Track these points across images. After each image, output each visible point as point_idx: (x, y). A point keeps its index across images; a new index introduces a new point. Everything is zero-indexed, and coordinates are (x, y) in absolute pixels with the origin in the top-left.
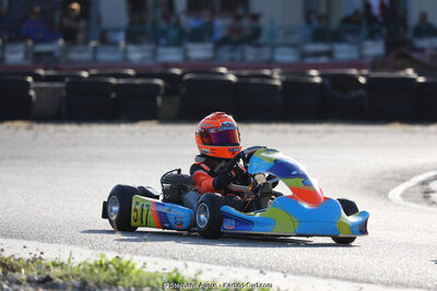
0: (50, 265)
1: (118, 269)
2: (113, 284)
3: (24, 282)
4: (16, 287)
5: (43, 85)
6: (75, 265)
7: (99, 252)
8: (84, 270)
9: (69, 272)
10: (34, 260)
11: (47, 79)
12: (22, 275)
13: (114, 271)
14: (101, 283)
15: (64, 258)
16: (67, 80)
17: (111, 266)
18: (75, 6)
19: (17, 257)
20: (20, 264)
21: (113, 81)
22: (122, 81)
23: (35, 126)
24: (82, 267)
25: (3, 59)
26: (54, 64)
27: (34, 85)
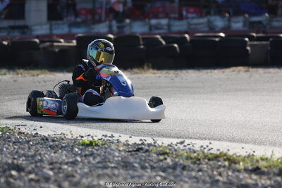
0: (259, 159)
3: (242, 171)
4: (237, 173)
5: (255, 43)
6: (275, 159)
8: (281, 163)
9: (271, 163)
10: (249, 156)
11: (258, 39)
12: (241, 165)
15: (268, 155)
16: (271, 39)
19: (238, 154)
20: (240, 158)
23: (251, 70)
24: (279, 161)
25: (229, 27)
26: (262, 29)
27: (249, 43)
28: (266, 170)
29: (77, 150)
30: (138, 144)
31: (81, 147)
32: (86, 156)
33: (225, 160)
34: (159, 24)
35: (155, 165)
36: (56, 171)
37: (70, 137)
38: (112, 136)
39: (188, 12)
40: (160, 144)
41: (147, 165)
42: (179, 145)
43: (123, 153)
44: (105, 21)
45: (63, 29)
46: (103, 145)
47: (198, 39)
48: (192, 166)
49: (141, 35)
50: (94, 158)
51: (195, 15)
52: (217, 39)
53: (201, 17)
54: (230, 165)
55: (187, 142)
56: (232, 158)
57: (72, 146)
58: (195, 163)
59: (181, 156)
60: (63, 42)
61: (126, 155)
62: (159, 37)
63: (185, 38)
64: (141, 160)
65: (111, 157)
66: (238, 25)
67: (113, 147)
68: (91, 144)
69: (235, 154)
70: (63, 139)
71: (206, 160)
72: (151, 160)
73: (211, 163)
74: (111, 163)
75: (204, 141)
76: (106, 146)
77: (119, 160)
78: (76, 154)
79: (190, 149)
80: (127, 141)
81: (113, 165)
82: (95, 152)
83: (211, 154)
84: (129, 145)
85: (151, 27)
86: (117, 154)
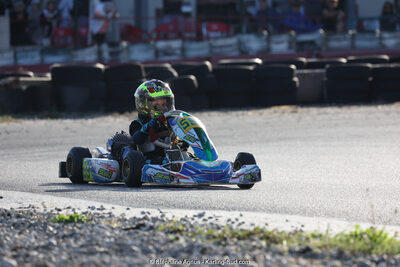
0: (310, 236)
1: (371, 238)
2: (367, 252)
3: (286, 253)
4: (278, 257)
5: (306, 71)
6: (332, 237)
7: (355, 223)
8: (341, 240)
9: (327, 242)
10: (296, 232)
11: (310, 66)
12: (284, 246)
13: (368, 241)
14: (356, 252)
15: (323, 230)
16: (328, 66)
17: (365, 236)
19: (280, 230)
20: (283, 236)
21: (370, 65)
22: (378, 66)
23: (300, 110)
24: (338, 238)
25: (268, 50)
26: (315, 52)
27: (297, 72)
28: (319, 251)
29: (51, 229)
30: (139, 219)
31: (57, 225)
32: (64, 237)
33: (261, 239)
34: (169, 48)
35: (162, 248)
36: (21, 259)
37: (42, 210)
38: (102, 209)
39: (209, 29)
40: (170, 218)
41: (151, 247)
42: (196, 219)
43: (117, 232)
44: (92, 45)
45: (33, 57)
46: (88, 220)
47: (224, 67)
48: (215, 248)
49: (144, 63)
50: (76, 240)
51: (219, 34)
52: (251, 68)
53: (228, 36)
54: (268, 245)
55: (208, 214)
56: (271, 236)
57: (45, 224)
58: (219, 244)
59: (200, 234)
60: (32, 77)
61: (121, 234)
62: (168, 65)
63: (206, 66)
64: (142, 241)
65: (99, 238)
66: (280, 46)
67: (103, 223)
68: (71, 220)
69: (276, 229)
70: (31, 214)
71: (235, 240)
72: (157, 241)
73: (242, 243)
74: (100, 246)
75: (232, 212)
76: (93, 222)
77: (111, 242)
78: (50, 235)
79: (212, 224)
80: (123, 214)
81: (102, 249)
82: (78, 231)
83: (242, 230)
84: (126, 220)
85: (157, 52)
86: (108, 234)
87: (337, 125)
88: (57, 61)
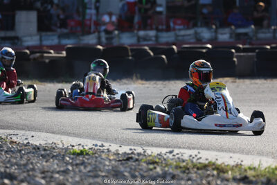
0: (247, 168)
3: (231, 180)
4: (226, 182)
5: (242, 54)
6: (263, 169)
8: (269, 172)
9: (259, 173)
10: (237, 165)
11: (245, 50)
12: (230, 175)
15: (256, 164)
16: (257, 51)
18: (262, 4)
19: (226, 164)
20: (228, 168)
23: (238, 80)
24: (267, 170)
25: (216, 38)
26: (248, 41)
27: (236, 54)
28: (254, 179)
29: (68, 159)
30: (129, 154)
31: (72, 156)
32: (77, 165)
33: (213, 169)
34: (147, 35)
35: (145, 174)
36: (48, 179)
37: (61, 146)
38: (102, 146)
39: (175, 24)
40: (150, 153)
41: (137, 174)
42: (168, 154)
43: (113, 162)
44: (94, 32)
45: (53, 40)
46: (93, 154)
47: (186, 50)
48: (181, 175)
49: (130, 46)
50: (85, 167)
51: (181, 27)
52: (204, 51)
53: (188, 28)
54: (218, 174)
55: (176, 151)
56: (220, 168)
57: (63, 155)
58: (184, 172)
59: (170, 165)
60: (53, 53)
61: (116, 164)
62: (147, 48)
63: (173, 49)
64: (131, 169)
65: (101, 166)
66: (224, 36)
67: (104, 156)
68: (81, 153)
69: (223, 163)
70: (54, 148)
71: (195, 170)
72: (141, 170)
73: (200, 172)
74: (102, 172)
75: (192, 151)
76: (97, 155)
77: (109, 169)
78: (67, 163)
79: (179, 158)
80: (117, 150)
81: (103, 174)
82: (86, 161)
83: (200, 163)
84: (119, 154)
85: (139, 39)
86: (107, 163)
87: (263, 92)
88: (69, 43)
